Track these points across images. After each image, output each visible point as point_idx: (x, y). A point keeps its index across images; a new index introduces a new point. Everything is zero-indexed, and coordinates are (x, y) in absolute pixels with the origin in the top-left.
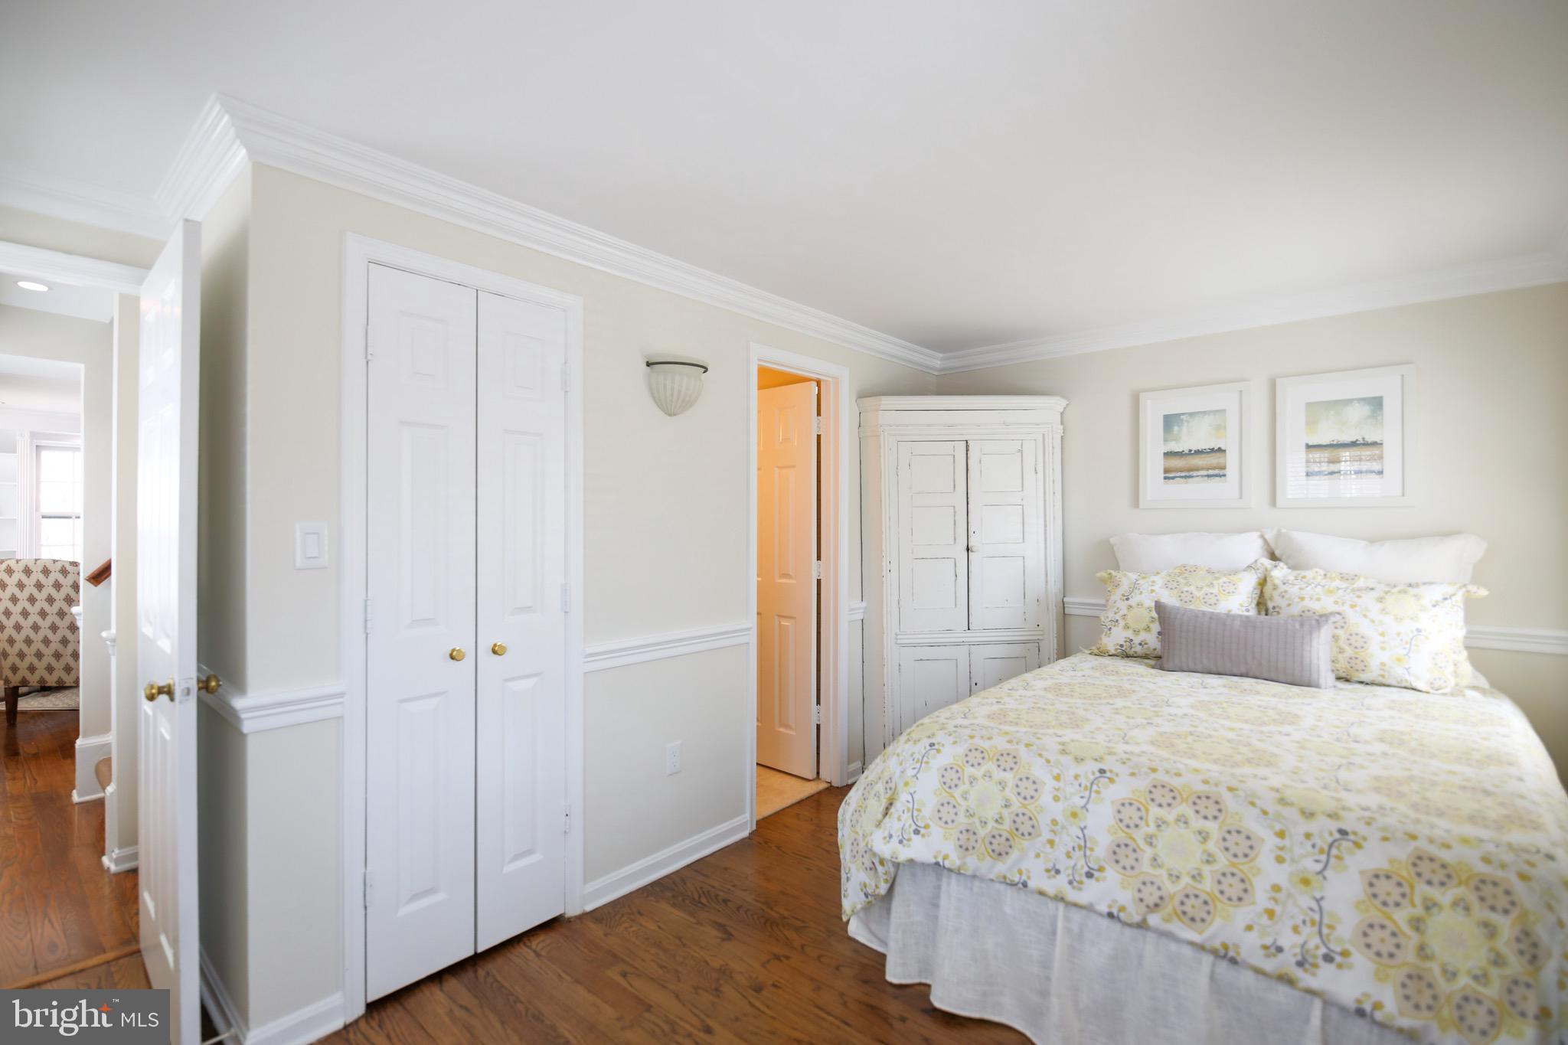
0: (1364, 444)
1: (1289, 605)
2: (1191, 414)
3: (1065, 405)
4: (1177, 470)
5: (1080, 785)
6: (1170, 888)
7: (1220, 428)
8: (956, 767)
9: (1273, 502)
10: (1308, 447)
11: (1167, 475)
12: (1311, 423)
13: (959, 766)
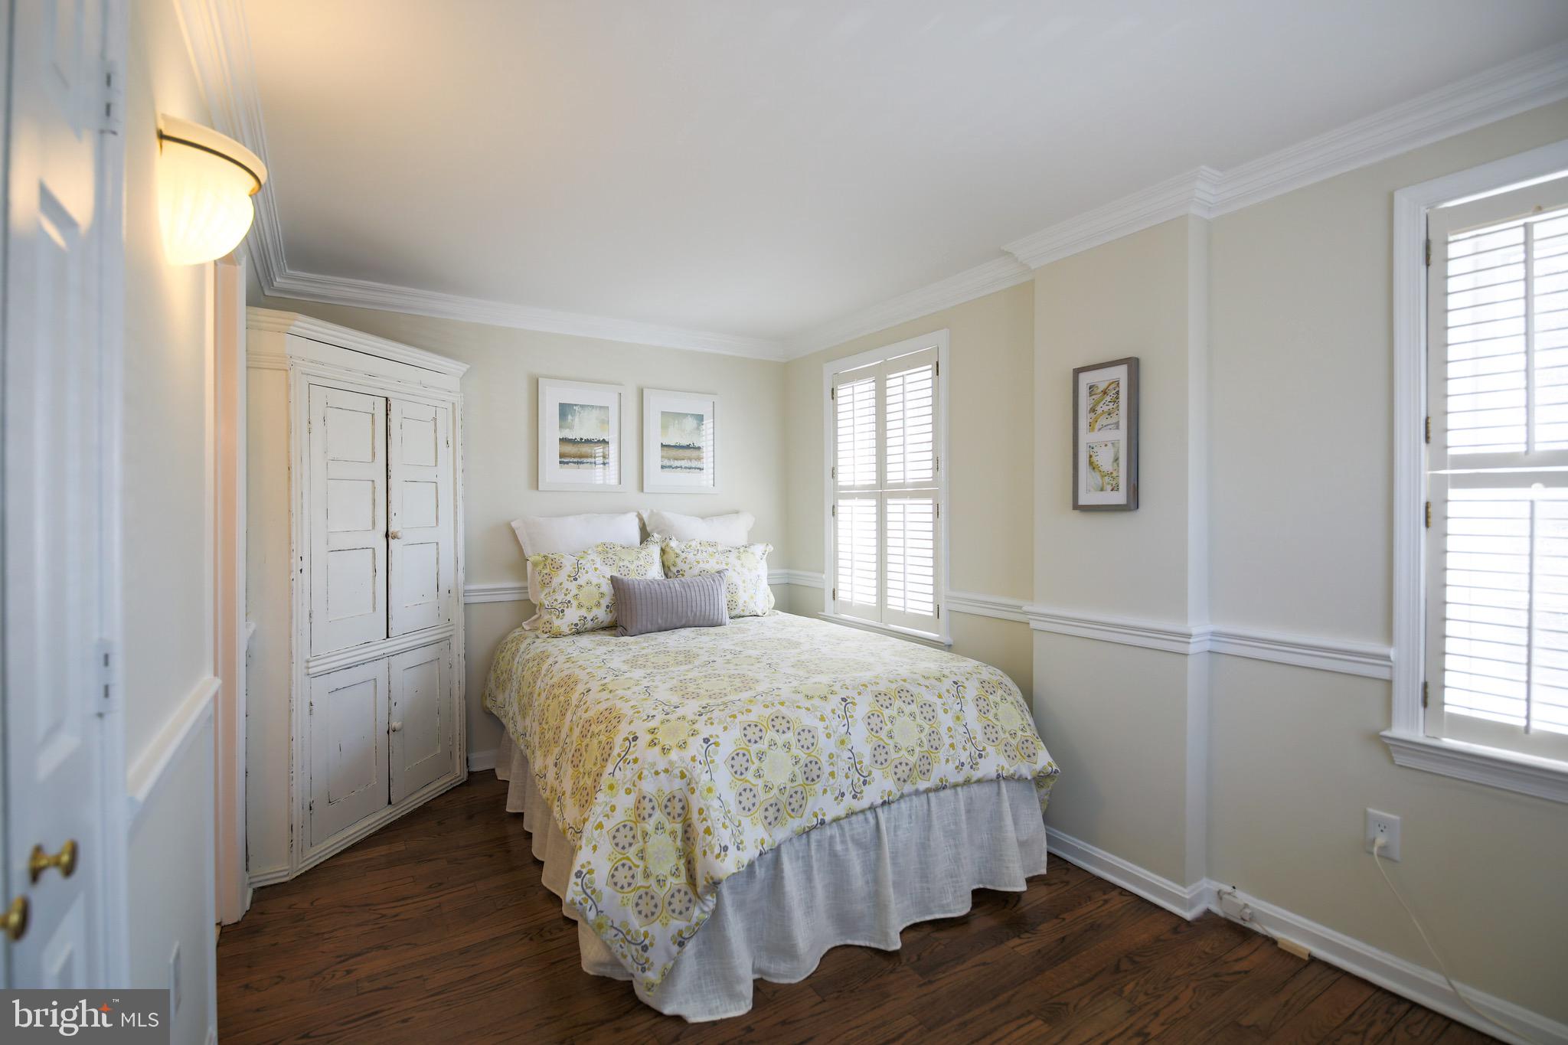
0: (694, 448)
1: (691, 568)
2: (582, 406)
3: (465, 370)
4: (570, 456)
5: (839, 717)
6: (913, 759)
7: (605, 422)
8: (741, 752)
9: (641, 489)
10: (663, 446)
11: (562, 460)
12: (665, 427)
13: (743, 748)
